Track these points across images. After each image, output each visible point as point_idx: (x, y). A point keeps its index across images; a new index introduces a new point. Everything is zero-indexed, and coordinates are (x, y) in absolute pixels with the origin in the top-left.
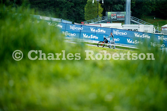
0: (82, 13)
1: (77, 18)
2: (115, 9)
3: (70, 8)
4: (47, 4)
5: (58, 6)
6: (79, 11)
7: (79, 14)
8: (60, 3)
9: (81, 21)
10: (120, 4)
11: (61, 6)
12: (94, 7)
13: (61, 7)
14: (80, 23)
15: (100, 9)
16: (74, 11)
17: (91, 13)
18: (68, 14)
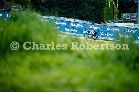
0: (101, 15)
1: (98, 20)
2: (129, 11)
3: (92, 11)
4: (73, 8)
5: (81, 9)
6: (99, 13)
7: (99, 16)
8: (83, 7)
9: (100, 22)
10: (133, 7)
11: (84, 9)
12: (111, 10)
13: (84, 11)
14: (100, 23)
15: (117, 12)
16: (95, 14)
17: (109, 15)
18: (90, 16)
